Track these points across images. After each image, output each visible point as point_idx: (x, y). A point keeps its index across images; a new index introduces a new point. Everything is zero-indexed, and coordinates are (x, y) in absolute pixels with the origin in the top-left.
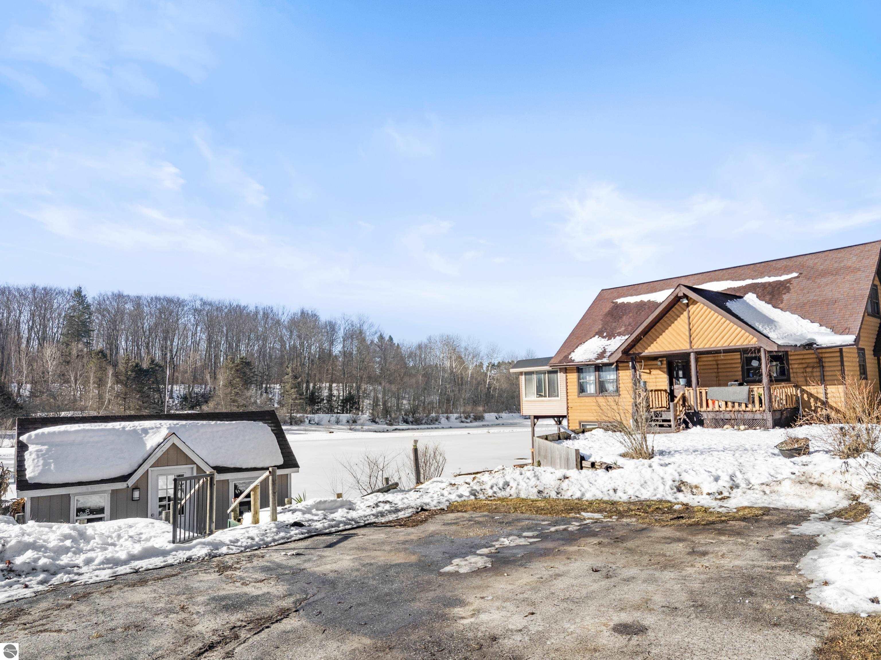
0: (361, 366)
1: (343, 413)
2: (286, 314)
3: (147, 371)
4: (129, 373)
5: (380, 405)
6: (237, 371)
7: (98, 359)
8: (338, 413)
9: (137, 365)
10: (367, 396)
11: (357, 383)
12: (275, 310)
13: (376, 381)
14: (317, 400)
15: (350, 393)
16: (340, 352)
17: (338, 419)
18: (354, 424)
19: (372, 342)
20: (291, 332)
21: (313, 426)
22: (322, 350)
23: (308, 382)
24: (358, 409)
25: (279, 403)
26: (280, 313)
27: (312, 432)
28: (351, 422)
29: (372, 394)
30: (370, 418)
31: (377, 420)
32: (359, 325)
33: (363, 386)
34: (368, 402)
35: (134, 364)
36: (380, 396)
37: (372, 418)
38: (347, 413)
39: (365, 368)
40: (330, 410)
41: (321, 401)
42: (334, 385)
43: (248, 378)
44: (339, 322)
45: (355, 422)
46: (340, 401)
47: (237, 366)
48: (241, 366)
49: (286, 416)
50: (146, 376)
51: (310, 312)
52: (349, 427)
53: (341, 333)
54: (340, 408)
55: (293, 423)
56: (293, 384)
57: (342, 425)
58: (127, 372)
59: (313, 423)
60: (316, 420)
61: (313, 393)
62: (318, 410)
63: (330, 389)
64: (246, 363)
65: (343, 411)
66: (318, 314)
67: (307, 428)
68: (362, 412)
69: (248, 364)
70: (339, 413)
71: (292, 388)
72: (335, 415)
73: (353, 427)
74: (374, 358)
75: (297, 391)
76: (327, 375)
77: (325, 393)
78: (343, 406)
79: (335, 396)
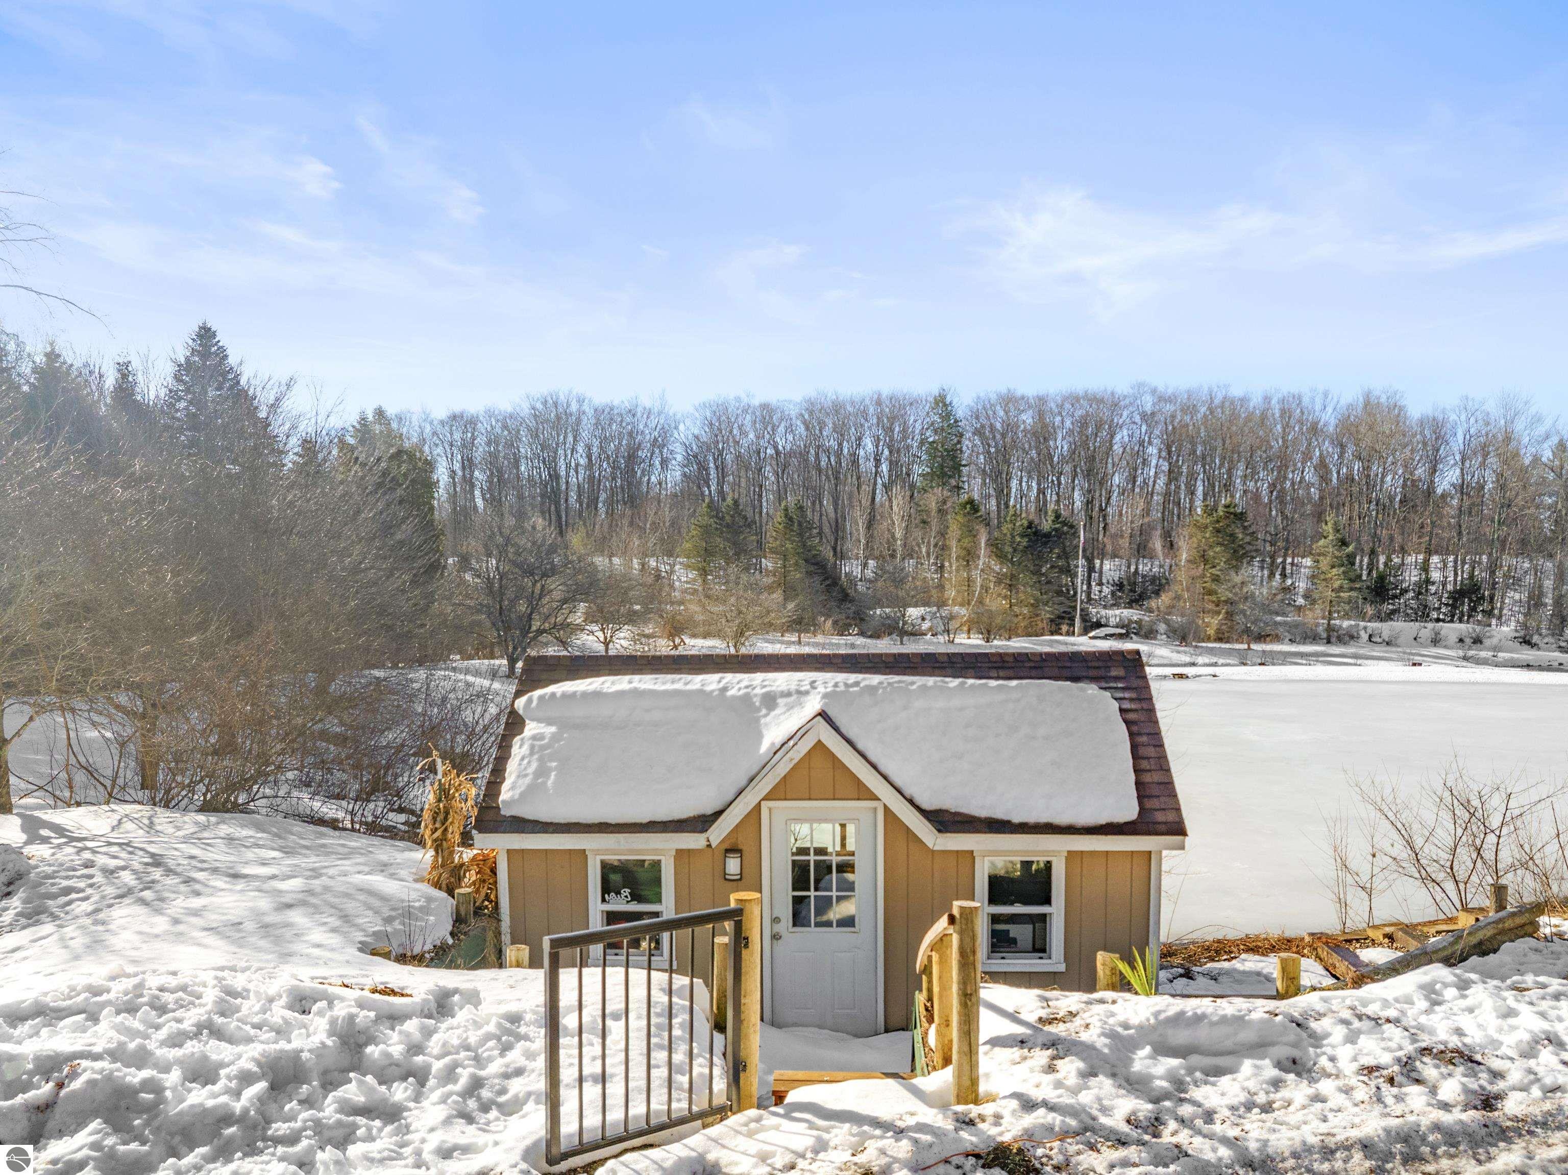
0: (1503, 516)
1: (1452, 621)
2: (1330, 410)
3: (1047, 535)
4: (1018, 539)
5: (1546, 605)
6: (1218, 531)
7: (965, 515)
8: (1438, 620)
9: (1030, 525)
10: (1517, 582)
11: (1490, 554)
12: (1306, 401)
13: (1540, 550)
14: (1390, 593)
15: (1472, 576)
16: (1453, 485)
17: (1437, 634)
18: (1474, 647)
19: (1536, 459)
20: (1343, 447)
21: (1377, 648)
22: (1410, 484)
23: (1373, 553)
24: (1489, 613)
25: (1306, 597)
26: (1318, 407)
27: (1375, 662)
28: (1468, 641)
29: (1529, 579)
30: (1517, 635)
31: (1536, 639)
32: (1502, 422)
33: (1507, 561)
34: (1517, 596)
35: (1026, 523)
36: (1548, 584)
37: (1522, 633)
38: (1461, 621)
39: (1515, 520)
40: (1422, 614)
41: (1401, 594)
42: (1435, 559)
43: (1240, 546)
44: (1453, 417)
45: (1477, 641)
46: (1446, 595)
47: (1218, 522)
48: (1227, 521)
49: (1317, 625)
50: (1046, 543)
51: (1383, 400)
52: (1461, 653)
53: (1457, 443)
54: (1443, 610)
55: (1333, 640)
56: (1337, 557)
57: (1446, 647)
58: (1013, 537)
59: (1379, 640)
60: (1385, 636)
61: (1382, 578)
62: (1393, 612)
63: (1425, 568)
64: (1235, 514)
65: (1453, 616)
66: (1402, 403)
67: (1362, 651)
68: (1500, 618)
69: (1240, 517)
70: (1443, 621)
71: (1333, 567)
72: (1430, 625)
73: (1471, 653)
74: (1540, 495)
75: (1344, 572)
76: (1420, 537)
77: (1412, 576)
78: (1454, 606)
79: (1433, 583)
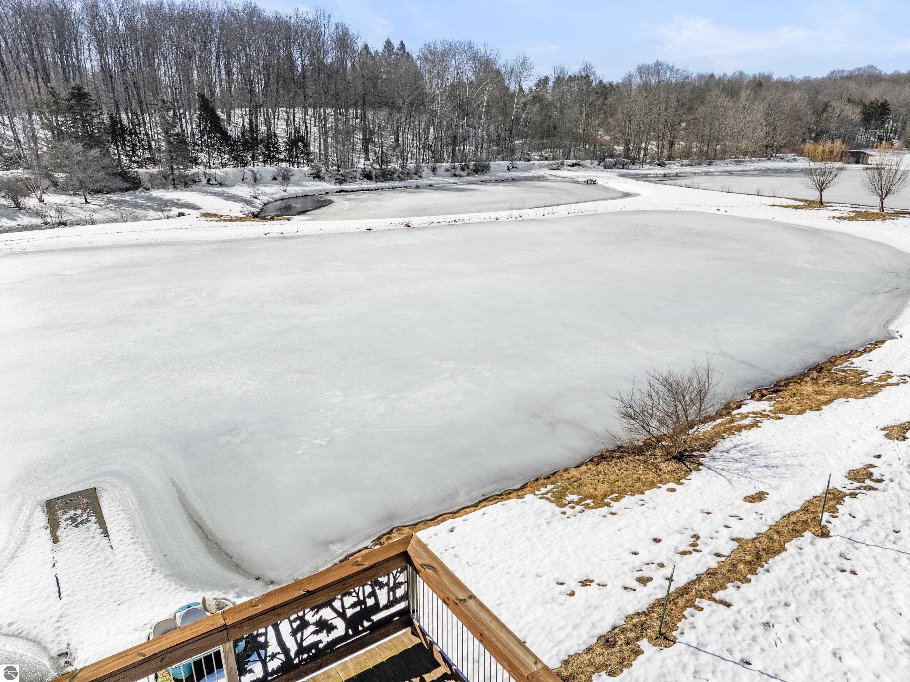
30: (312, 172)
37: (315, 171)
59: (215, 182)
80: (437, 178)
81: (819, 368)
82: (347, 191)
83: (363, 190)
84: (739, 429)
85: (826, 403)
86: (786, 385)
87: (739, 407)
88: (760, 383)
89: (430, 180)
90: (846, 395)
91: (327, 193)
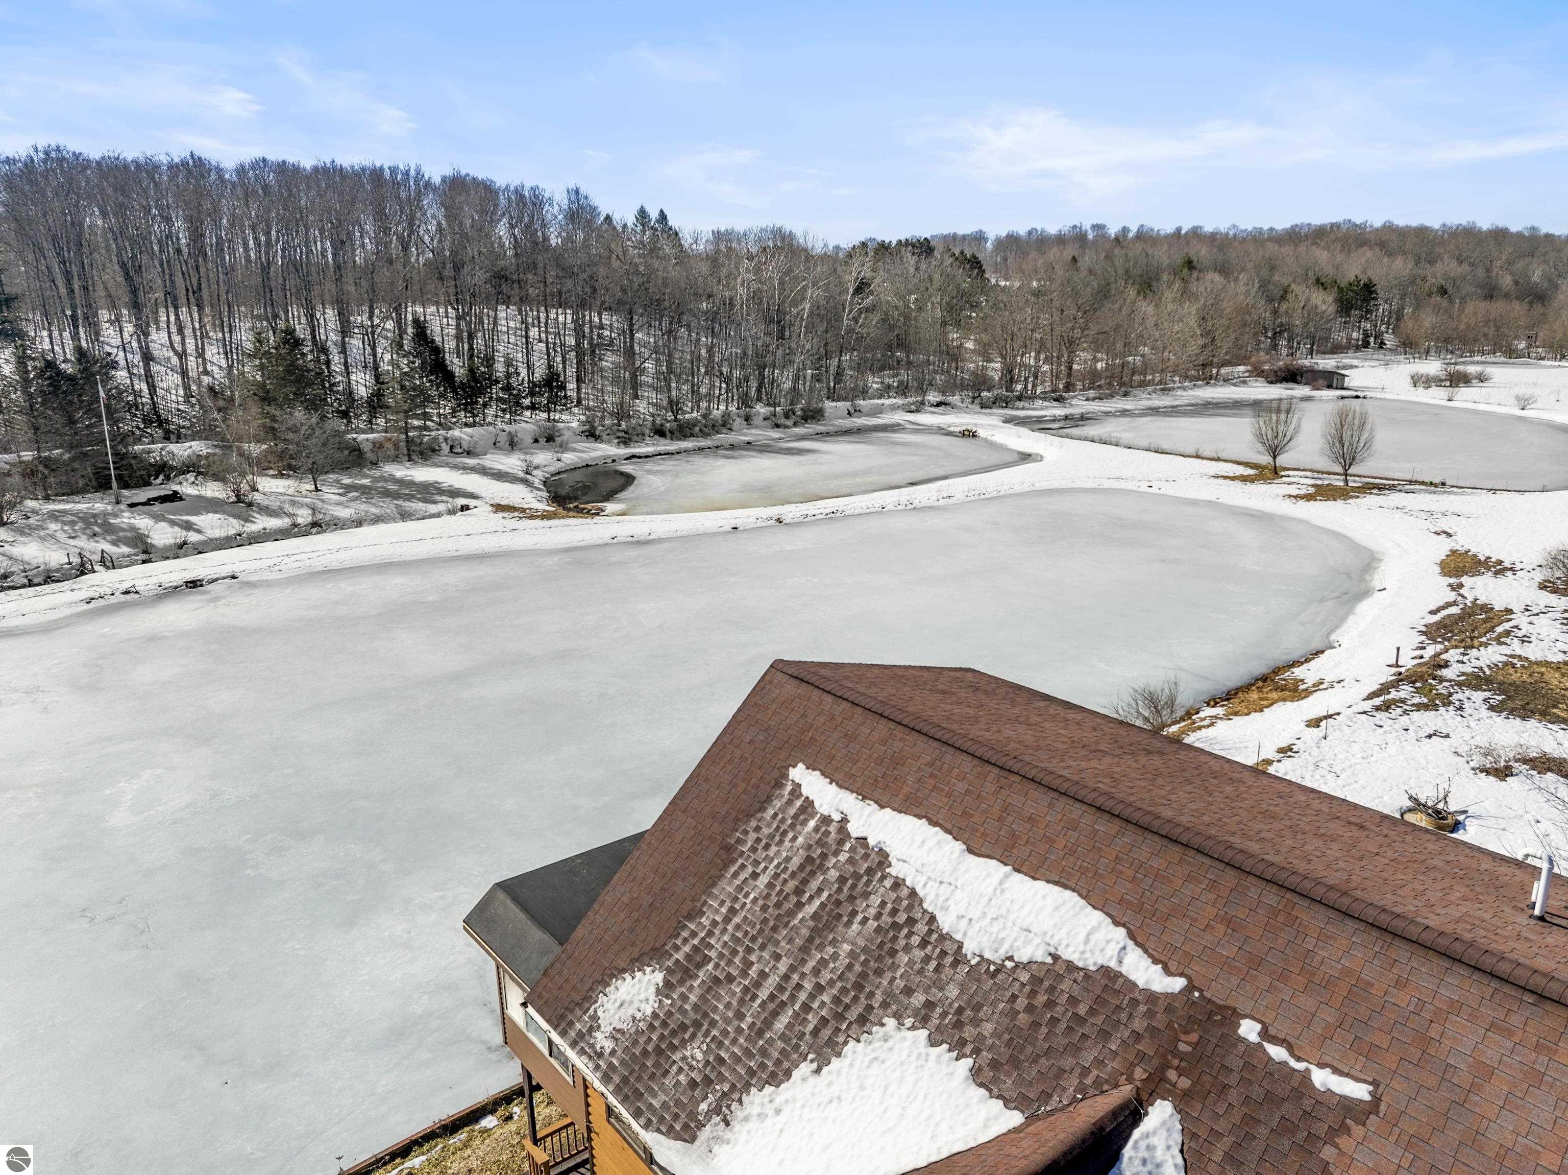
17: (514, 437)
28: (542, 440)
30: (584, 429)
45: (551, 439)
59: (460, 450)
60: (465, 446)
80: (753, 431)
81: (1264, 679)
82: (640, 457)
83: (660, 454)
84: (1200, 728)
85: (1267, 707)
86: (1236, 694)
87: (1197, 713)
88: (1214, 692)
89: (745, 435)
90: (1284, 700)
91: (614, 461)
